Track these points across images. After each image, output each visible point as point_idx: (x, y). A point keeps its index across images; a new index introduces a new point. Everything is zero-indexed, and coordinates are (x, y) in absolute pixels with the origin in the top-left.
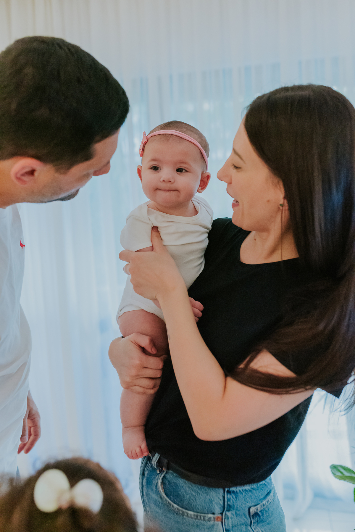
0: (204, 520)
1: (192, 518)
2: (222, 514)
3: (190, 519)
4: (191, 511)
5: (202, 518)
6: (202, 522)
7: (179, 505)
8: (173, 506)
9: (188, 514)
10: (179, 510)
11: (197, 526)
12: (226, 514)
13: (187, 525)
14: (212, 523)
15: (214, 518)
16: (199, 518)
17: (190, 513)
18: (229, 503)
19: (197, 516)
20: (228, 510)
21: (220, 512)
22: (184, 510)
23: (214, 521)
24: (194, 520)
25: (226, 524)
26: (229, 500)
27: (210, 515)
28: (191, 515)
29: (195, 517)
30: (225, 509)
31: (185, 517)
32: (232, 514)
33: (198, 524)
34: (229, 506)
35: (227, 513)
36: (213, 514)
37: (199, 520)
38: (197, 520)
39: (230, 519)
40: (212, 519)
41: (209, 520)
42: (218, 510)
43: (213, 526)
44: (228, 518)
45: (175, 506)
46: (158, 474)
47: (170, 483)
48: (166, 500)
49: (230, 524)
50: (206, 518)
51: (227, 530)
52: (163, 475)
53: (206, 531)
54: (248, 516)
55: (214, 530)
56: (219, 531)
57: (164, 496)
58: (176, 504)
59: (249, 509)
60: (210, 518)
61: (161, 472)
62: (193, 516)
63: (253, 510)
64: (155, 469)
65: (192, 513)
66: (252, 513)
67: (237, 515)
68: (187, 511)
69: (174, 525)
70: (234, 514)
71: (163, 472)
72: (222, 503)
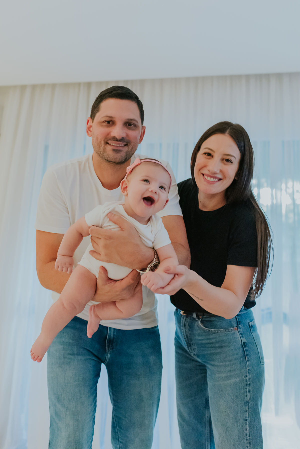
0: (229, 331)
1: (223, 332)
2: (237, 326)
3: (222, 333)
4: (221, 329)
5: (228, 331)
6: (229, 332)
7: (214, 329)
8: (211, 331)
9: (220, 331)
10: (215, 331)
11: (226, 335)
12: (239, 326)
13: (221, 337)
14: (233, 332)
15: (234, 329)
16: (226, 331)
17: (221, 330)
18: (239, 320)
19: (225, 330)
20: (240, 324)
21: (236, 325)
22: (218, 330)
23: (234, 330)
25: (240, 331)
26: (238, 319)
27: (232, 328)
28: (222, 331)
29: (224, 331)
30: (238, 324)
31: (219, 333)
32: (242, 326)
33: (226, 334)
34: (240, 322)
35: (240, 326)
36: (233, 327)
37: (226, 332)
38: (226, 333)
39: (241, 329)
40: (233, 330)
41: (232, 331)
42: (235, 325)
43: (234, 333)
44: (240, 328)
45: (213, 330)
46: (197, 320)
47: (207, 321)
48: (206, 330)
49: (242, 331)
50: (230, 330)
51: (241, 334)
52: (201, 320)
53: (231, 336)
54: (249, 327)
55: (235, 335)
56: (238, 335)
57: (205, 329)
58: (213, 329)
59: (249, 323)
60: (232, 329)
61: (199, 318)
62: (223, 331)
63: (250, 323)
64: (194, 319)
65: (222, 330)
66: (250, 325)
67: (244, 326)
68: (220, 330)
69: (213, 341)
70: (243, 326)
71: (200, 318)
72: (236, 321)
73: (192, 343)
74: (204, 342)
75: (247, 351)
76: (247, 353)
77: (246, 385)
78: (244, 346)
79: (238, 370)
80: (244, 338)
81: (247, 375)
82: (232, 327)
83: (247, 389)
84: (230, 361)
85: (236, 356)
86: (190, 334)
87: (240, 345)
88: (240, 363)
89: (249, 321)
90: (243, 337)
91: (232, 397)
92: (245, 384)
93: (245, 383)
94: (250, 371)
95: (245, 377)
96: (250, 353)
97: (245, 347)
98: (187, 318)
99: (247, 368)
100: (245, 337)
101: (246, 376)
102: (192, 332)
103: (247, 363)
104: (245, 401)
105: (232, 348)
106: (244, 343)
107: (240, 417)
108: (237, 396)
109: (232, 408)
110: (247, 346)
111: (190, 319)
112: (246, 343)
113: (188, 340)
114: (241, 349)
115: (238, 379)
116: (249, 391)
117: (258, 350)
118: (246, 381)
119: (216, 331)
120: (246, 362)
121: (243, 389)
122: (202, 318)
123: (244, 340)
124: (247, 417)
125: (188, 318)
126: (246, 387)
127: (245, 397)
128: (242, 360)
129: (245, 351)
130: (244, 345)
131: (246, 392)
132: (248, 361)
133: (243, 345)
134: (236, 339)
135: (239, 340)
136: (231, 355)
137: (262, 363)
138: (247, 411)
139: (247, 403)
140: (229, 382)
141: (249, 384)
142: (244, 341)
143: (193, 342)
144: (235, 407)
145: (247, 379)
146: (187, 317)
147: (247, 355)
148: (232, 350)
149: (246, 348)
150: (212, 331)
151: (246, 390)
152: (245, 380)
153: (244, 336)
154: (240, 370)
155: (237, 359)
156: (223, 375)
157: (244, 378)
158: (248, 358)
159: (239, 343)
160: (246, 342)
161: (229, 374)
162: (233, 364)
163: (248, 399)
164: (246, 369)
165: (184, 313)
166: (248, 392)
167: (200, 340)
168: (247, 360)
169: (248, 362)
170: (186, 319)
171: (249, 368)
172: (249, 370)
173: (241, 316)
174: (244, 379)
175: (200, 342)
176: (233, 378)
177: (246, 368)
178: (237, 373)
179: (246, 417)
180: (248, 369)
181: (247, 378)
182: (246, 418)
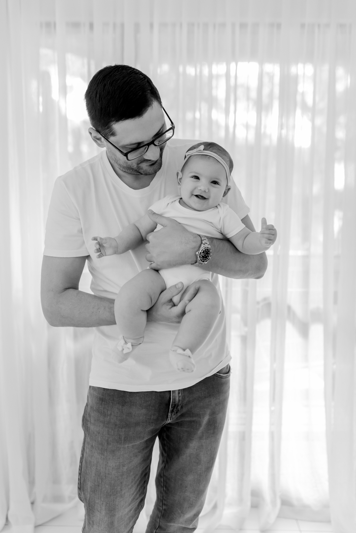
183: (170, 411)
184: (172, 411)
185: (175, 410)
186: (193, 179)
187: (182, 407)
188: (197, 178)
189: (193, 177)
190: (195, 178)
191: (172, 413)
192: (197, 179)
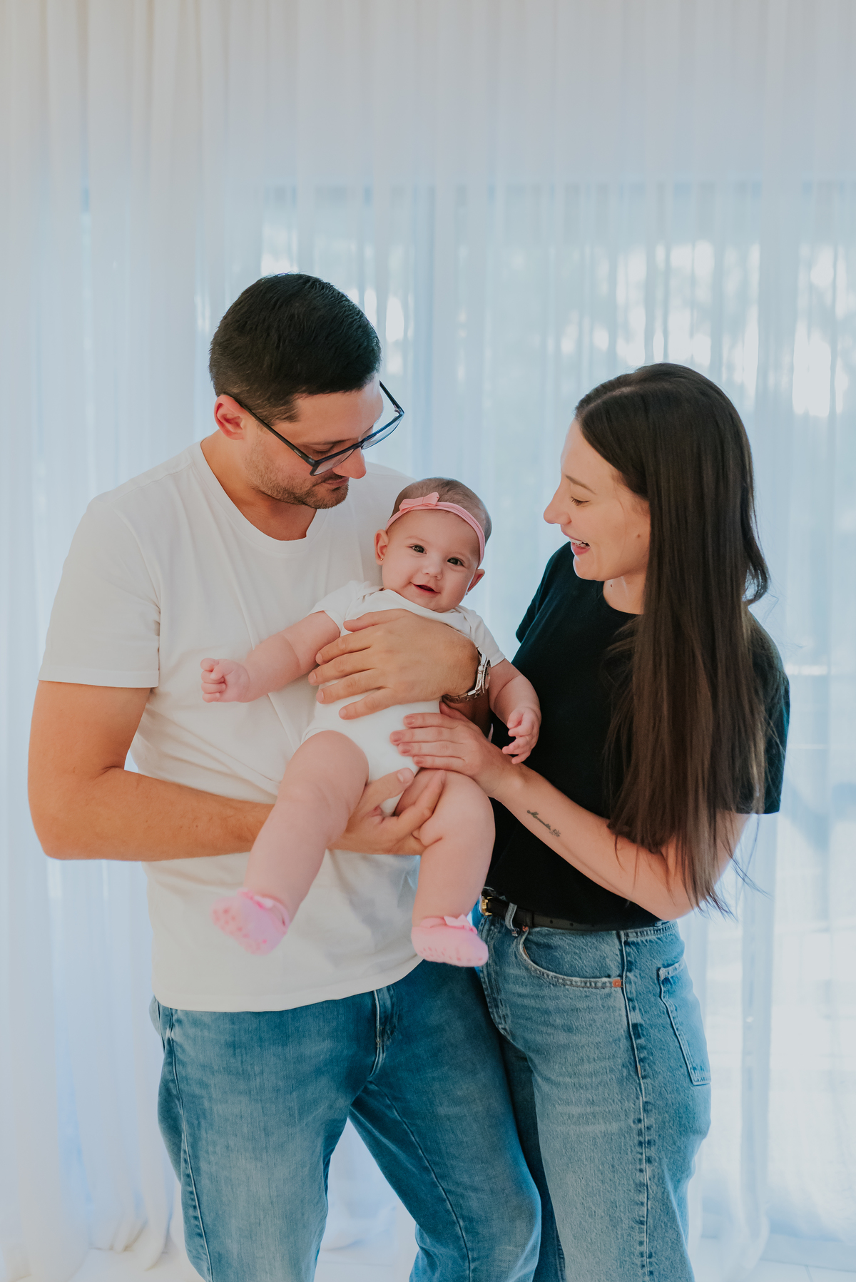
0: (596, 987)
1: (578, 986)
2: (621, 976)
3: (575, 989)
4: (575, 976)
5: (593, 984)
6: (594, 990)
7: (556, 973)
8: (548, 975)
9: (571, 981)
10: (558, 978)
11: (586, 996)
12: (626, 976)
13: (571, 998)
14: (607, 990)
15: (611, 983)
16: (588, 984)
17: (574, 979)
18: (629, 959)
19: (586, 983)
20: (630, 970)
21: (618, 972)
22: (566, 977)
23: (611, 987)
24: (581, 989)
25: (628, 990)
26: (628, 954)
27: (605, 979)
28: (576, 983)
29: (583, 985)
30: (625, 968)
31: (567, 987)
32: (636, 976)
33: (588, 994)
34: (630, 963)
35: (628, 974)
36: (609, 976)
37: (588, 988)
38: (586, 989)
39: (633, 984)
40: (608, 984)
41: (604, 986)
42: (615, 971)
43: (609, 995)
44: (631, 982)
45: (551, 974)
46: (516, 937)
47: (538, 945)
48: (536, 970)
49: (633, 991)
50: (599, 985)
51: (630, 1000)
52: (524, 937)
53: (600, 1002)
54: (656, 981)
55: (612, 1000)
56: (619, 1001)
57: (531, 965)
58: (553, 971)
59: (659, 969)
60: (605, 983)
61: (520, 933)
62: (579, 984)
63: (663, 973)
64: (509, 932)
65: (578, 979)
66: (662, 978)
67: (642, 978)
68: (571, 978)
69: (551, 1005)
70: (639, 976)
71: (524, 932)
72: (620, 960)
73: (499, 997)
74: (526, 1002)
75: (641, 1048)
76: (642, 1056)
77: (640, 1144)
78: (634, 1034)
79: (613, 1101)
80: (637, 1010)
81: (642, 1118)
82: (606, 977)
83: (642, 1154)
84: (590, 1075)
85: (607, 1063)
86: (496, 973)
87: (622, 1031)
88: (620, 1082)
89: (659, 966)
90: (634, 1009)
91: (601, 1167)
92: (636, 1142)
93: (636, 1139)
94: (649, 1107)
95: (634, 1122)
96: (652, 1053)
97: (638, 1036)
98: (492, 928)
99: (641, 1098)
100: (640, 1009)
101: (640, 1121)
102: (501, 968)
103: (640, 1084)
104: (638, 1182)
105: (598, 1039)
106: (635, 1026)
107: (622, 1215)
108: (613, 1166)
109: (602, 1194)
110: (643, 1035)
111: (499, 932)
112: (641, 1025)
113: (492, 988)
114: (624, 1043)
115: (614, 1127)
116: (649, 1160)
117: (681, 1048)
118: (640, 1133)
119: (561, 981)
120: (638, 1081)
121: (629, 1153)
122: (529, 933)
123: (636, 1017)
124: (644, 1217)
125: (494, 925)
126: (638, 1149)
127: (638, 1174)
128: (625, 1074)
129: (636, 1050)
130: (635, 1031)
131: (640, 1160)
132: (644, 1077)
133: (632, 1033)
134: (614, 1011)
135: (620, 1015)
136: (594, 1060)
137: (695, 1083)
138: (642, 1204)
139: (641, 1186)
140: (590, 1128)
141: (649, 1142)
142: (635, 1022)
143: (502, 996)
144: (608, 1191)
145: (641, 1129)
146: (492, 923)
147: (642, 1060)
148: (597, 1043)
149: (642, 1041)
150: (550, 977)
151: (639, 1156)
152: (635, 1132)
153: (637, 1005)
154: (621, 1102)
155: (612, 1070)
156: (575, 1110)
157: (632, 1125)
158: (645, 1070)
159: (620, 1027)
160: (643, 1023)
161: (588, 1110)
162: (600, 1083)
163: (645, 1178)
164: (637, 1101)
165: (488, 910)
166: (644, 1161)
167: (520, 995)
168: (640, 1076)
169: (645, 1081)
170: (489, 930)
171: (646, 1097)
172: (646, 1103)
173: (637, 949)
174: (631, 1127)
175: (519, 1001)
176: (601, 1121)
177: (638, 1098)
178: (610, 1108)
179: (639, 1216)
180: (645, 1100)
181: (641, 1126)
182: (642, 1219)
183: (378, 1033)
184: (383, 1032)
185: (388, 1027)
186: (412, 552)
187: (400, 1018)
188: (420, 549)
189: (411, 547)
190: (415, 550)
191: (382, 1036)
192: (419, 551)
